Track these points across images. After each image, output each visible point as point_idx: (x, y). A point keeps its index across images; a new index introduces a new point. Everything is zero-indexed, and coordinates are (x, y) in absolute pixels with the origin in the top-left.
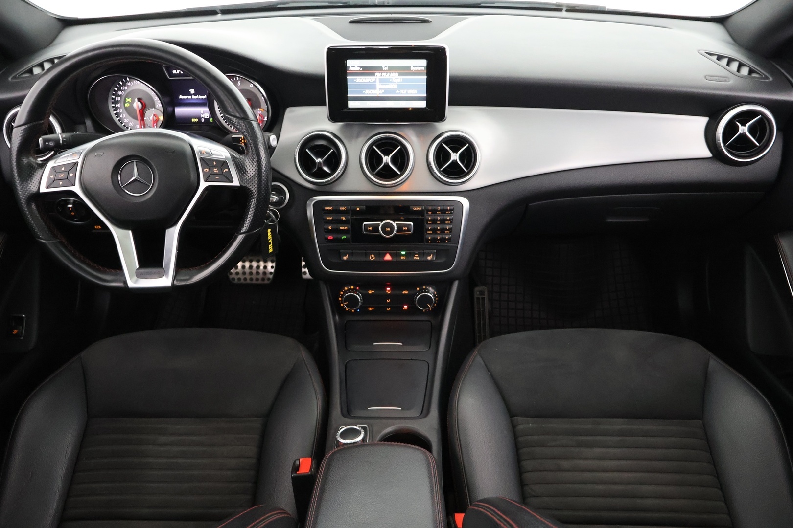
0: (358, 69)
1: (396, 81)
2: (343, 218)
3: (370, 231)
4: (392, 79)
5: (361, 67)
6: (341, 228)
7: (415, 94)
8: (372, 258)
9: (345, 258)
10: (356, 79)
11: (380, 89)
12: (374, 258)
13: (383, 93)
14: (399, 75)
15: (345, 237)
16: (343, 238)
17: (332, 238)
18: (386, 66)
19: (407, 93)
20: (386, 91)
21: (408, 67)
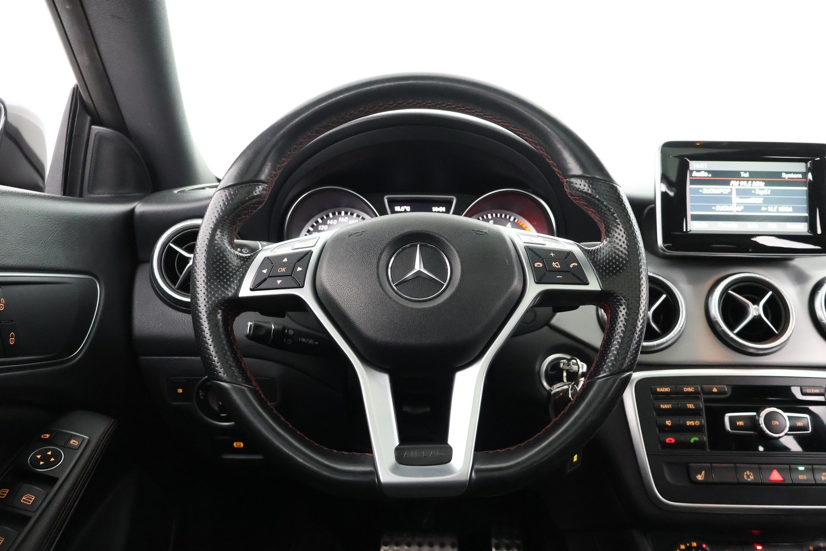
0: (706, 174)
1: (761, 193)
2: (691, 406)
3: (740, 428)
4: (754, 190)
5: (709, 172)
6: (688, 423)
7: (790, 212)
8: (748, 477)
9: (700, 477)
10: (702, 189)
11: (738, 204)
12: (752, 477)
13: (742, 211)
14: (765, 185)
15: (697, 439)
16: (692, 440)
17: (673, 441)
18: (745, 172)
19: (778, 211)
20: (747, 207)
21: (779, 174)
